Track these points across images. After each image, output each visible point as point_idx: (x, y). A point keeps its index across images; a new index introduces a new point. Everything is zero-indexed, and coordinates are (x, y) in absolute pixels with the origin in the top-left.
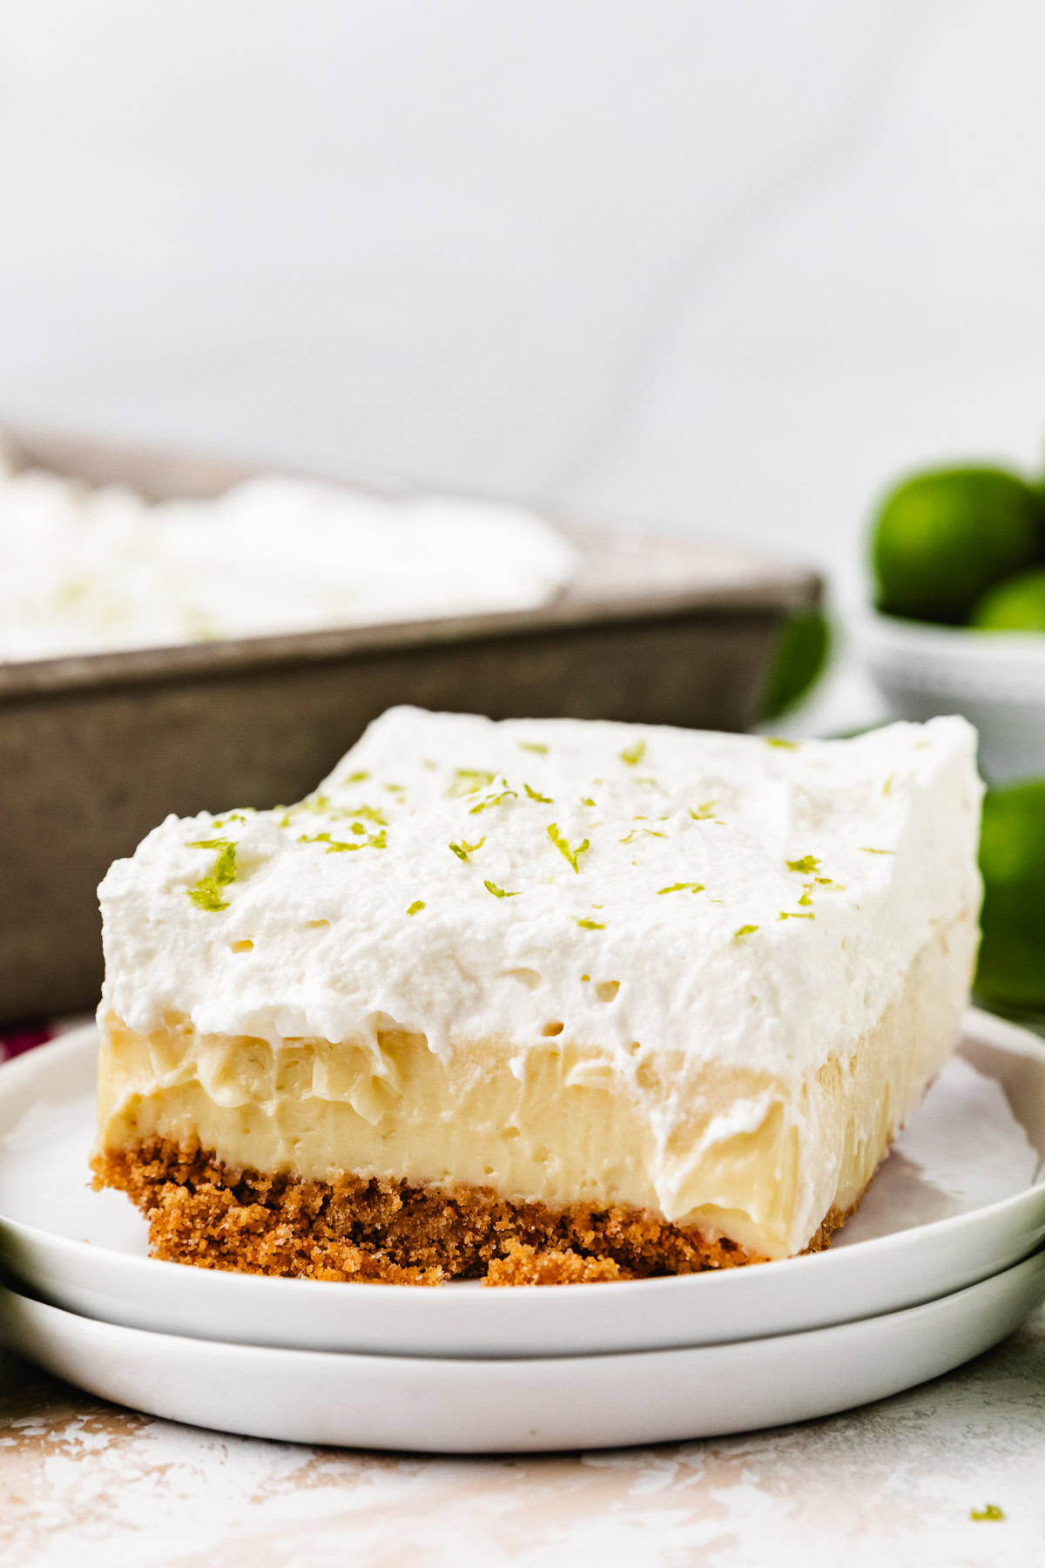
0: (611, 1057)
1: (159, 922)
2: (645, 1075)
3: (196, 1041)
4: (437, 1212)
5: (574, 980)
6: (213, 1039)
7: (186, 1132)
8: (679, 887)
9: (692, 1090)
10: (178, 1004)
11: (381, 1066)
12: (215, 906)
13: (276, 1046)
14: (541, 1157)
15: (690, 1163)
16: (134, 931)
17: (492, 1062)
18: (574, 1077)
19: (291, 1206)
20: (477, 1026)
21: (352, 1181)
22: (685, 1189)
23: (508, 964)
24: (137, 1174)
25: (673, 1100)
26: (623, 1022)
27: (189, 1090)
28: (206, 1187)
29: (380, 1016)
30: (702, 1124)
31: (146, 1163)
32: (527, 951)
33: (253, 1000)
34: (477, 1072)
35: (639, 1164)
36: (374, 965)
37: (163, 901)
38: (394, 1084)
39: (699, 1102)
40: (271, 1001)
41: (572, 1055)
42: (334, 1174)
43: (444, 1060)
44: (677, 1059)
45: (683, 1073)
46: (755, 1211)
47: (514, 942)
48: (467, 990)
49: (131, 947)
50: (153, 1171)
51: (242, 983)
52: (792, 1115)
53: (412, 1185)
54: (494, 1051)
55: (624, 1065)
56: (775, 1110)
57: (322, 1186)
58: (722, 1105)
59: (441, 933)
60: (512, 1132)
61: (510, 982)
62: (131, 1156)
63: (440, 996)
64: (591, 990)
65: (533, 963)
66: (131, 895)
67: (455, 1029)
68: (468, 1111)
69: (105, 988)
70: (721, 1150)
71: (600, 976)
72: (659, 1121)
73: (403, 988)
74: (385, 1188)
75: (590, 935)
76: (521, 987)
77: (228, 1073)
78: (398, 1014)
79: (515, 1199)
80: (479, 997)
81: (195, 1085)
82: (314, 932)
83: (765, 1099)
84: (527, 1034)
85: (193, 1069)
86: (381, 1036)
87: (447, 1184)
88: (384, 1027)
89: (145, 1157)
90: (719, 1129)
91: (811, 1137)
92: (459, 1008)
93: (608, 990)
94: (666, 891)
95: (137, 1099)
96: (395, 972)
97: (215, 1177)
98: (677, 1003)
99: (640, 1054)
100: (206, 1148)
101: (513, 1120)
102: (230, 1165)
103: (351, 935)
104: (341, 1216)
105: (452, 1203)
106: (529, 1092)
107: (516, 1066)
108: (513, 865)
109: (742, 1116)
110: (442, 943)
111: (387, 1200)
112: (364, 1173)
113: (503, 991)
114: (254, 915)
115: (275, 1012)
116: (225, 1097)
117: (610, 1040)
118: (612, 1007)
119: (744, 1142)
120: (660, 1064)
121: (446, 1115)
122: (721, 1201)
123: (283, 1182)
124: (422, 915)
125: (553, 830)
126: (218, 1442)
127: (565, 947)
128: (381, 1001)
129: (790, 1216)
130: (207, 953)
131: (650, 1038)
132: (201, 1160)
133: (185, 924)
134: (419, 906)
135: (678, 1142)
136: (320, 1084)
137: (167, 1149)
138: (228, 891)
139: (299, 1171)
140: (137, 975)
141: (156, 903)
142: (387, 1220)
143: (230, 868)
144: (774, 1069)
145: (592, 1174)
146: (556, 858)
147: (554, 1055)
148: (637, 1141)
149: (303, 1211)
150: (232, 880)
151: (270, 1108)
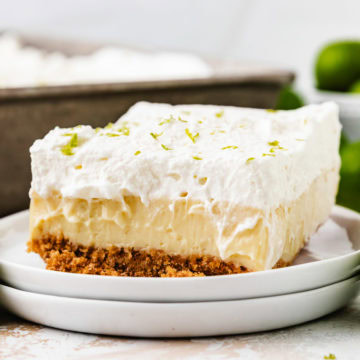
0: (204, 203)
1: (50, 160)
2: (215, 210)
3: (63, 200)
4: (144, 259)
5: (191, 178)
6: (68, 200)
7: (59, 232)
8: (229, 147)
9: (231, 214)
10: (56, 188)
11: (125, 208)
12: (69, 154)
13: (90, 202)
14: (179, 239)
15: (230, 240)
16: (42, 163)
17: (162, 206)
18: (191, 210)
19: (94, 257)
20: (158, 194)
21: (115, 248)
22: (228, 249)
23: (169, 172)
24: (43, 247)
25: (225, 218)
26: (208, 192)
27: (60, 218)
28: (66, 251)
29: (125, 190)
30: (235, 226)
31: (45, 243)
32: (176, 167)
33: (81, 185)
34: (158, 210)
35: (213, 241)
36: (123, 172)
37: (52, 152)
38: (130, 215)
39: (234, 219)
40: (88, 185)
41: (190, 203)
42: (109, 246)
43: (147, 205)
44: (226, 204)
45: (228, 209)
46: (252, 256)
47: (171, 164)
48: (155, 181)
49: (41, 168)
50: (48, 246)
51: (78, 179)
52: (266, 223)
53: (135, 249)
54: (164, 202)
55: (208, 206)
56: (260, 222)
57: (105, 250)
58: (241, 220)
59: (146, 161)
60: (170, 231)
61: (169, 178)
62: (41, 242)
63: (146, 183)
64: (197, 181)
65: (177, 172)
66: (41, 151)
67: (150, 195)
68: (155, 223)
69: (32, 184)
70: (241, 235)
71: (200, 176)
72: (220, 225)
73: (133, 180)
74: (126, 251)
75: (197, 162)
76: (173, 180)
77: (73, 211)
78: (131, 189)
79: (170, 254)
80: (159, 184)
81: (62, 216)
82: (103, 162)
83: (256, 217)
84: (175, 196)
85: (61, 210)
86: (125, 198)
87: (147, 249)
88: (127, 195)
89: (45, 242)
90: (241, 228)
91: (273, 231)
92: (152, 188)
93: (203, 181)
94: (224, 148)
95: (43, 221)
96: (130, 175)
97: (69, 248)
98: (227, 185)
99: (213, 202)
100: (66, 238)
101: (170, 226)
102: (74, 243)
103: (115, 162)
104: (111, 261)
105: (149, 256)
106: (176, 216)
107: (171, 207)
108: (172, 141)
109: (248, 223)
110: (146, 165)
111: (126, 255)
112: (119, 246)
113: (167, 182)
114: (83, 156)
115: (89, 189)
116: (72, 220)
117: (203, 198)
118: (204, 186)
119: (249, 232)
120: (220, 206)
121: (147, 225)
122: (240, 253)
123: (92, 249)
124: (139, 155)
125: (187, 130)
126: (66, 333)
127: (188, 166)
128: (125, 185)
129: (264, 258)
130: (66, 170)
131: (217, 196)
132: (64, 242)
133: (59, 160)
134: (138, 152)
135: (226, 233)
136: (105, 214)
137: (53, 239)
138: (74, 150)
139: (97, 245)
140: (43, 179)
141: (49, 154)
142: (127, 262)
143: (75, 142)
144: (260, 207)
145: (196, 244)
146: (187, 139)
147: (184, 203)
148: (212, 233)
149: (99, 260)
150: (75, 146)
151: (87, 223)
